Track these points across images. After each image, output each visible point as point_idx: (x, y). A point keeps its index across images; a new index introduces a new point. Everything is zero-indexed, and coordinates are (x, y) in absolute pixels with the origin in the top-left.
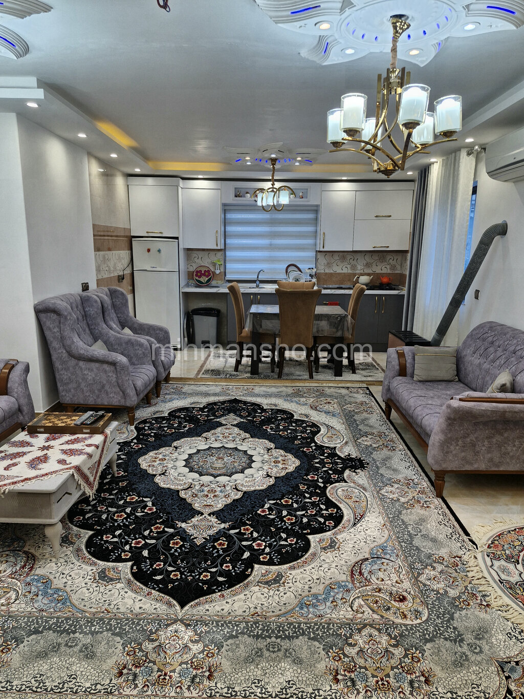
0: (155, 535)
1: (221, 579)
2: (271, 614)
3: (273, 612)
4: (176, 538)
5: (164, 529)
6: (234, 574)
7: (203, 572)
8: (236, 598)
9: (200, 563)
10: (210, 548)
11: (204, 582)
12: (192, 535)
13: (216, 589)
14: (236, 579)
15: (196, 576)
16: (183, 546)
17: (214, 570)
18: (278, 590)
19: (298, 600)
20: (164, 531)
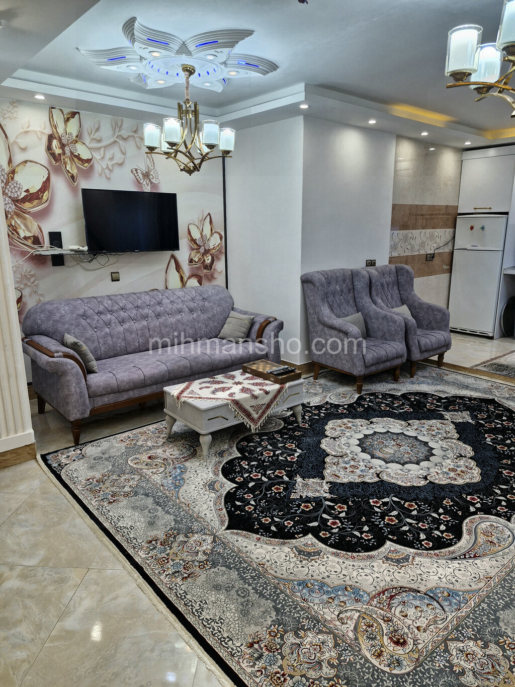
0: (273, 476)
1: (273, 528)
2: (272, 572)
3: (276, 572)
4: (282, 485)
5: (283, 475)
6: (286, 530)
7: (269, 517)
8: (264, 546)
9: (275, 510)
10: (295, 504)
11: (260, 523)
12: (296, 489)
13: (261, 532)
14: (283, 534)
15: (261, 516)
16: (280, 493)
17: (276, 519)
18: (301, 561)
19: (306, 577)
20: (282, 477)
